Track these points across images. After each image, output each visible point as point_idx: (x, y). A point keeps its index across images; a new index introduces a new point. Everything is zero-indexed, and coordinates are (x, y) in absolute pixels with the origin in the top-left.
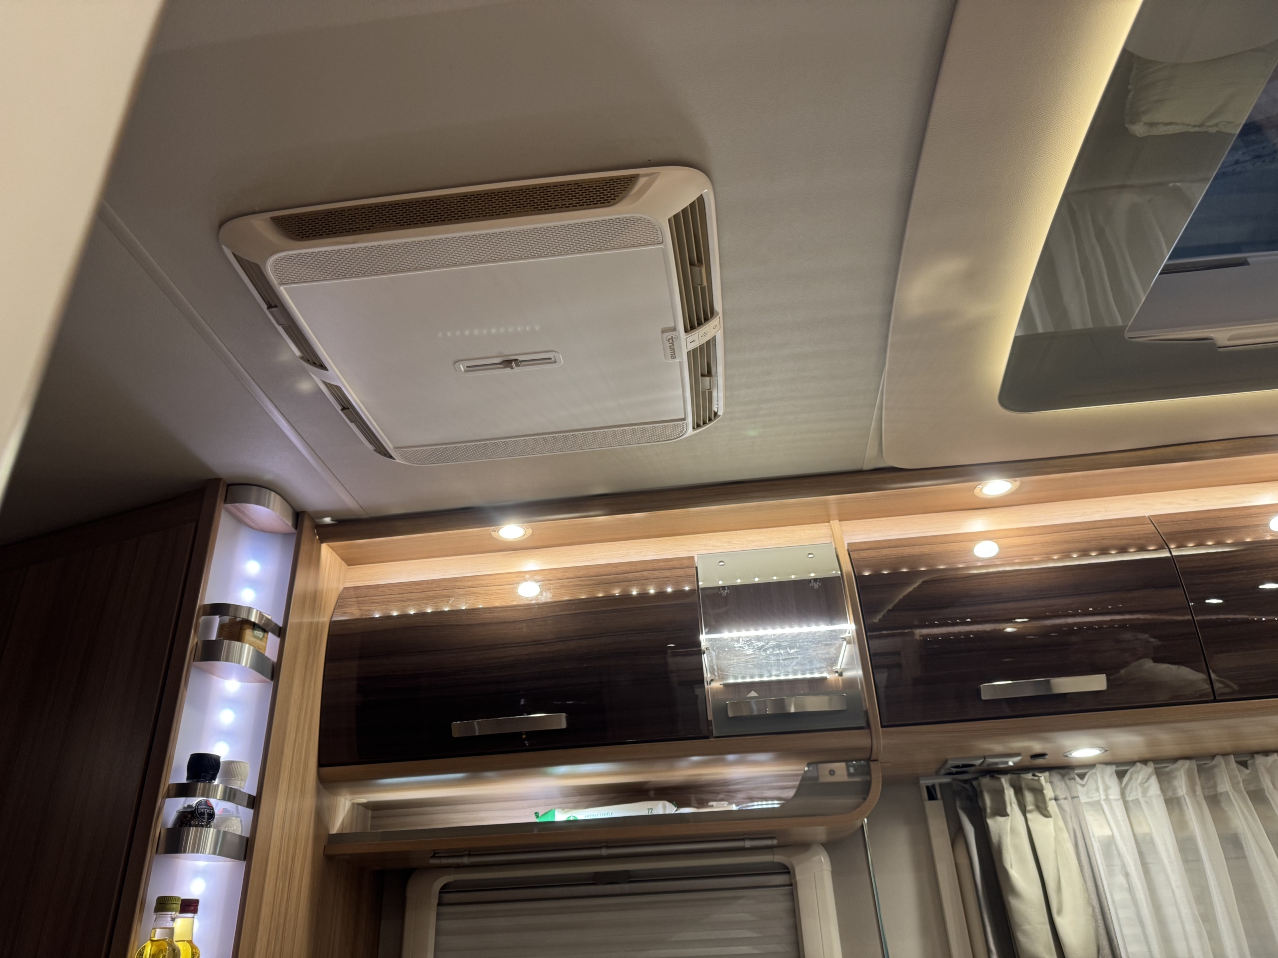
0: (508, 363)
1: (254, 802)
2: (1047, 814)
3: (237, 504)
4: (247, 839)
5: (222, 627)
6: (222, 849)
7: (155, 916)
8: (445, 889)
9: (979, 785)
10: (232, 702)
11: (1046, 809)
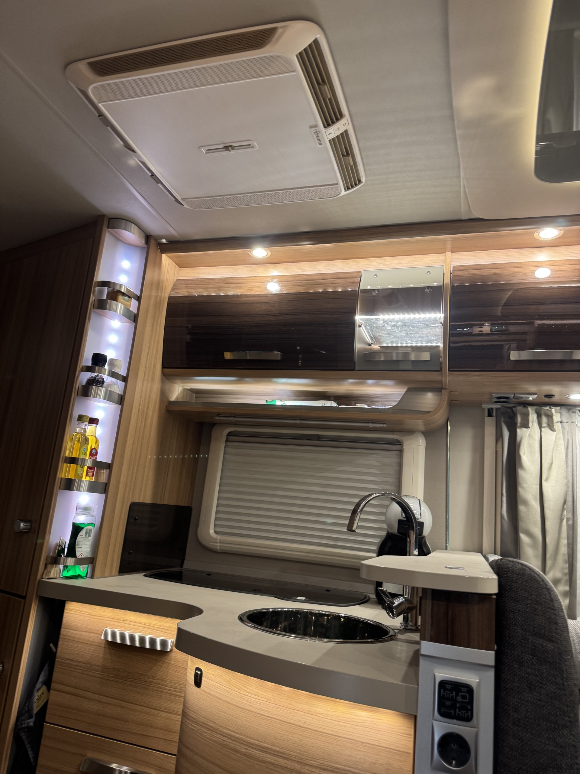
0: (227, 148)
1: (125, 379)
2: (554, 430)
3: (114, 229)
4: (122, 396)
5: (108, 293)
6: (109, 397)
7: (77, 423)
8: (229, 434)
9: (516, 410)
10: (116, 331)
11: (553, 426)
